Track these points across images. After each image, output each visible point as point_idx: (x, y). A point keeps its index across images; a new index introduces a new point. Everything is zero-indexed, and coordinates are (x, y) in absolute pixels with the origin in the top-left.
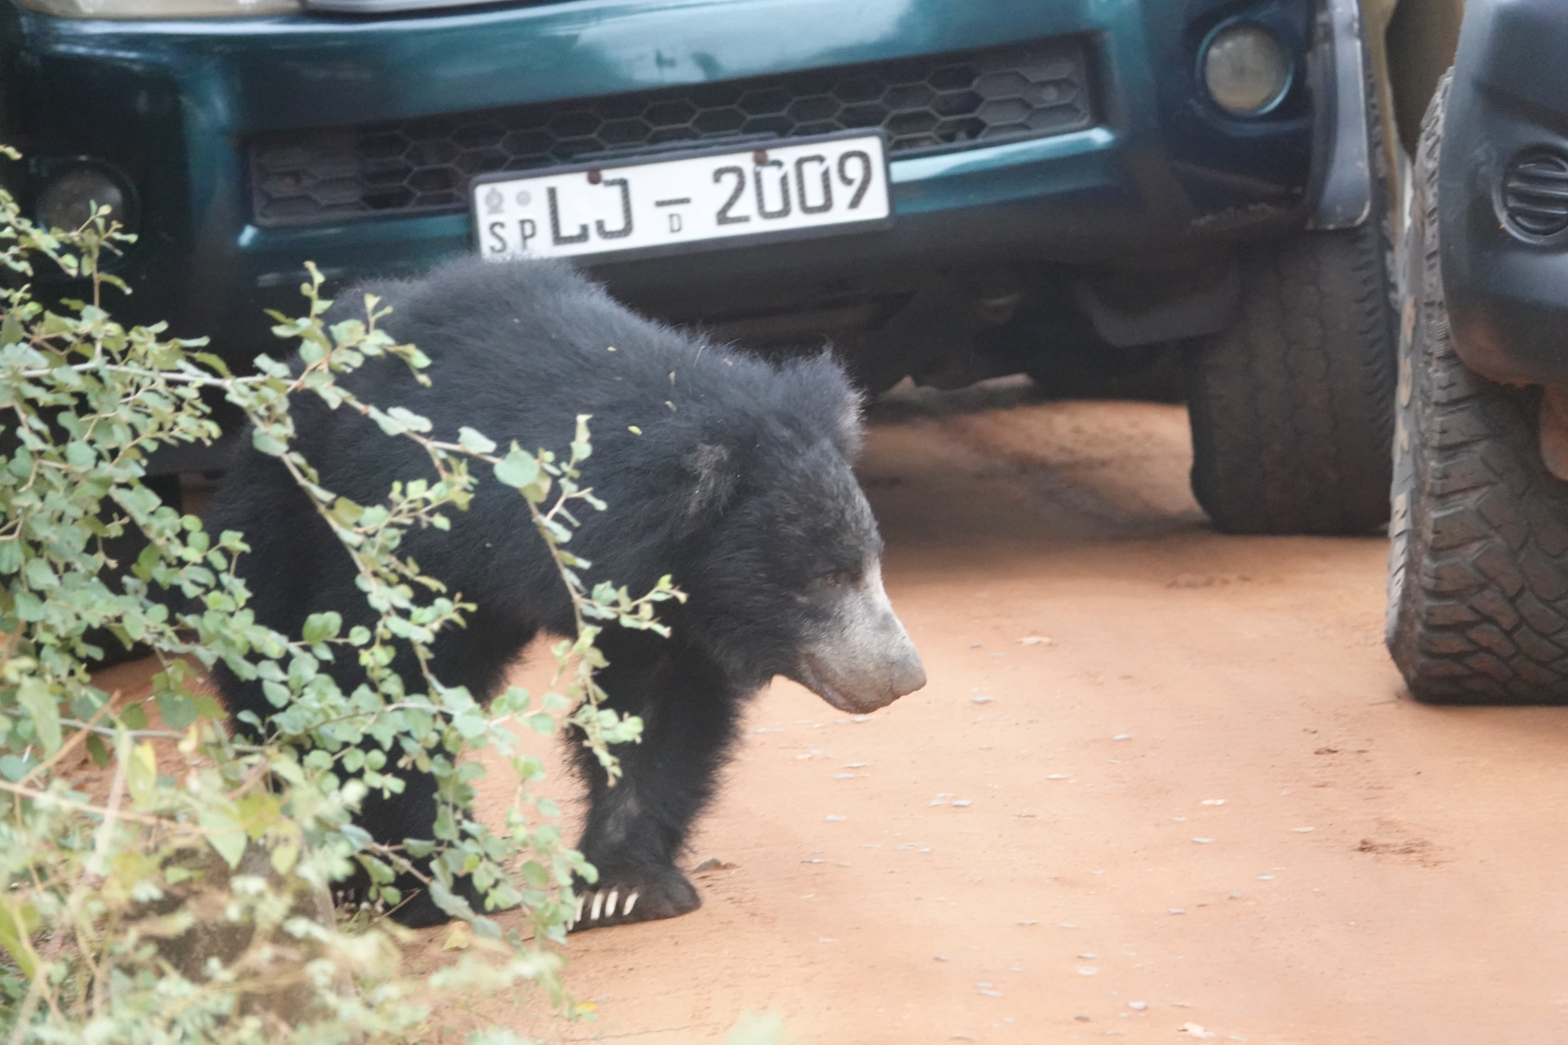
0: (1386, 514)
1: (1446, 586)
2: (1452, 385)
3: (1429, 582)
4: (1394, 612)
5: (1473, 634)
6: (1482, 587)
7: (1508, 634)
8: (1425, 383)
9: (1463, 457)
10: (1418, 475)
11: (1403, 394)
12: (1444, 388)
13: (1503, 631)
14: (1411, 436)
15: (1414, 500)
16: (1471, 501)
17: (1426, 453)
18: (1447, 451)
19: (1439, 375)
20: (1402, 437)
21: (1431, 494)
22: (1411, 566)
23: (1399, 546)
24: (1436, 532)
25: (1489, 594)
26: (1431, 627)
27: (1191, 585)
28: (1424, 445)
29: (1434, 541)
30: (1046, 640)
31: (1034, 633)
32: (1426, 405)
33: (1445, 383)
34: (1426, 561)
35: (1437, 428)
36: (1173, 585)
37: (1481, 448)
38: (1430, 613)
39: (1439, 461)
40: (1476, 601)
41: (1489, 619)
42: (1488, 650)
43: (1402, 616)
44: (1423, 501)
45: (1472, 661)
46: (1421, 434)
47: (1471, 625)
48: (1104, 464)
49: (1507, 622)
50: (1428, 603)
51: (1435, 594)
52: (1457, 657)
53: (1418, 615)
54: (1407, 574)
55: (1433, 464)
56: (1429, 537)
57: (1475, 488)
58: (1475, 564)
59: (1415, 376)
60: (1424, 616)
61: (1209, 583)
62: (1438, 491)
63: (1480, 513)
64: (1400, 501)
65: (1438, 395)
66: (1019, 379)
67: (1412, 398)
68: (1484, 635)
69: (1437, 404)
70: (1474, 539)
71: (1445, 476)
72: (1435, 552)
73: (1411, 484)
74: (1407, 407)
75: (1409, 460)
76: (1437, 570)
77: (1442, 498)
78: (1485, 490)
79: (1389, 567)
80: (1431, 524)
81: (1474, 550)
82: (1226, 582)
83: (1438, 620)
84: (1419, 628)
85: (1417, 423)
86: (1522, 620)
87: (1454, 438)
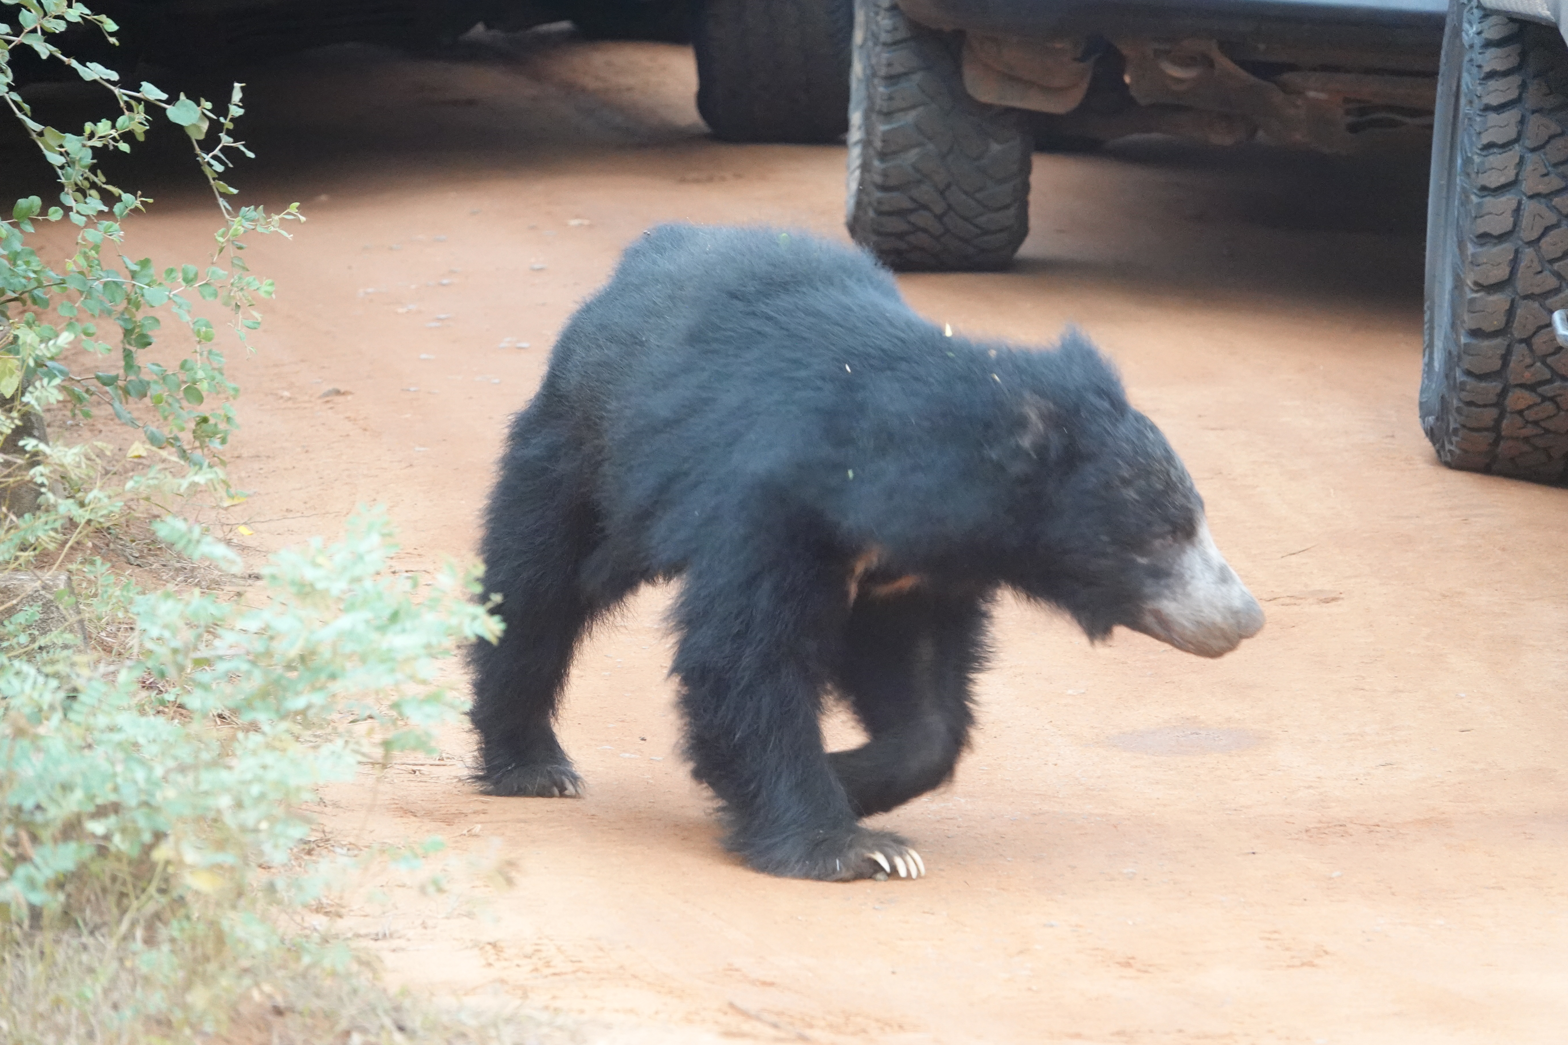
0: (844, 126)
1: (892, 182)
2: (895, 29)
3: (878, 179)
4: (852, 202)
5: (913, 218)
6: (919, 182)
7: (939, 218)
8: (874, 27)
9: (904, 84)
10: (870, 98)
11: (858, 36)
12: (888, 32)
13: (936, 216)
14: (864, 69)
15: (867, 117)
16: (911, 117)
17: (876, 81)
18: (892, 79)
19: (885, 22)
20: (858, 69)
21: (880, 112)
22: (865, 167)
23: (855, 153)
24: (884, 141)
25: (924, 187)
26: (880, 213)
27: (697, 181)
28: (874, 75)
29: (883, 147)
30: (586, 222)
31: (577, 217)
32: (875, 44)
33: (889, 28)
34: (876, 163)
35: (884, 61)
36: (683, 181)
37: (917, 77)
38: (880, 202)
39: (886, 86)
40: (915, 193)
41: (925, 207)
42: (925, 230)
43: (859, 204)
44: (874, 117)
45: (911, 238)
46: (872, 67)
47: (911, 211)
48: (629, 89)
49: (939, 209)
50: (878, 194)
51: (884, 188)
52: (901, 236)
53: (870, 204)
54: (862, 173)
55: (881, 89)
56: (878, 144)
57: (913, 107)
58: (914, 167)
59: (867, 22)
60: (875, 204)
61: (710, 179)
62: (885, 110)
63: (917, 127)
64: (856, 118)
65: (884, 37)
66: (564, 25)
67: (865, 40)
68: (922, 219)
69: (885, 44)
70: (913, 146)
71: (891, 98)
72: (883, 156)
73: (864, 105)
74: (861, 47)
75: (863, 87)
76: (884, 170)
77: (888, 115)
78: (921, 109)
79: (848, 167)
80: (879, 134)
81: (912, 155)
82: (723, 179)
83: (885, 208)
84: (871, 214)
85: (869, 57)
86: (950, 207)
87: (898, 69)
